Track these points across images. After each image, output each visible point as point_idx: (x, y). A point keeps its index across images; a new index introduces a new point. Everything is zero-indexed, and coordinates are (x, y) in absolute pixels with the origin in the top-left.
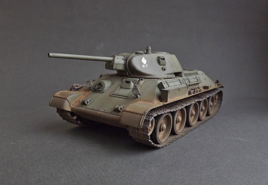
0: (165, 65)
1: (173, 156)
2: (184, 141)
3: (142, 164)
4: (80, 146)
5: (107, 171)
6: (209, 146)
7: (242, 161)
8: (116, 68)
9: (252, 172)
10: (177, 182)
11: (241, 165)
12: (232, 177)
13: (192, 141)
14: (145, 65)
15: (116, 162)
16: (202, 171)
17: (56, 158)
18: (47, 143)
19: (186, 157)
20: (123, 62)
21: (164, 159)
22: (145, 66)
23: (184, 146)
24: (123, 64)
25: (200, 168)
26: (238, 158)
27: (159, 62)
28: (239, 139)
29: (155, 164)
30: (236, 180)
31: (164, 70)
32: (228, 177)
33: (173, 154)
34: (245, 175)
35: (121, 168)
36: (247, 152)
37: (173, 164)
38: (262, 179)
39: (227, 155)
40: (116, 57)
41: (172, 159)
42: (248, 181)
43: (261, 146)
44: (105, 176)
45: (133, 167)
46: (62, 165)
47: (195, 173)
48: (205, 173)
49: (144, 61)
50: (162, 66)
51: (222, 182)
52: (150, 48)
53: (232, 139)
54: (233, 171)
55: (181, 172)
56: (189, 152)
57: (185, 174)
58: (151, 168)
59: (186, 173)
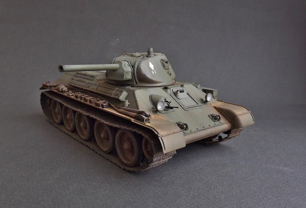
0: (169, 69)
1: (192, 197)
2: (209, 172)
6: (241, 179)
13: (219, 172)
19: (209, 200)
20: (130, 69)
23: (209, 180)
24: (131, 72)
26: (279, 201)
27: (164, 66)
28: (281, 168)
33: (193, 193)
36: (292, 190)
40: (123, 63)
53: (271, 168)
56: (214, 190)
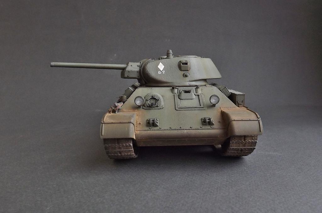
0: (188, 71)
3: (148, 186)
4: (77, 170)
5: (104, 196)
7: (270, 178)
8: (128, 76)
9: (280, 189)
10: (185, 205)
11: (268, 182)
12: (253, 197)
14: (161, 71)
15: (117, 186)
16: (219, 192)
17: (45, 184)
18: (40, 168)
20: (137, 69)
21: (175, 179)
22: (161, 73)
24: (137, 72)
25: (217, 188)
27: (180, 67)
28: (270, 153)
29: (162, 186)
30: (258, 199)
31: (186, 76)
32: (248, 197)
34: (271, 193)
35: (120, 192)
36: (278, 167)
37: (185, 185)
38: (290, 197)
39: (253, 172)
40: (130, 64)
41: (185, 179)
42: (272, 200)
43: (296, 159)
44: (100, 202)
45: (135, 191)
46: (50, 192)
47: (210, 194)
48: (222, 194)
49: (161, 67)
50: (183, 72)
51: (241, 203)
52: (171, 51)
53: (262, 154)
54: (256, 189)
55: (193, 193)
57: (198, 196)
58: (157, 191)
59: (198, 194)
